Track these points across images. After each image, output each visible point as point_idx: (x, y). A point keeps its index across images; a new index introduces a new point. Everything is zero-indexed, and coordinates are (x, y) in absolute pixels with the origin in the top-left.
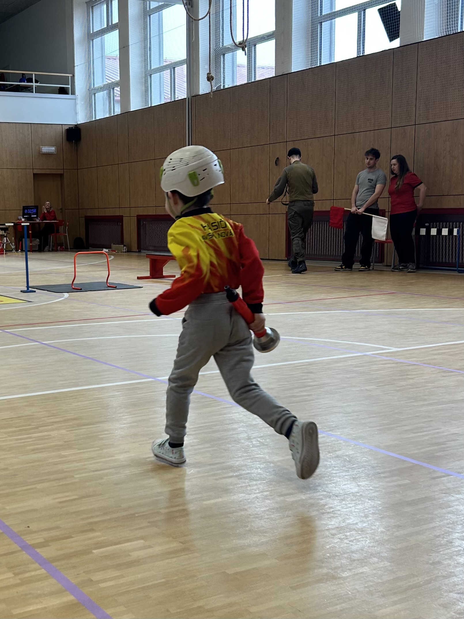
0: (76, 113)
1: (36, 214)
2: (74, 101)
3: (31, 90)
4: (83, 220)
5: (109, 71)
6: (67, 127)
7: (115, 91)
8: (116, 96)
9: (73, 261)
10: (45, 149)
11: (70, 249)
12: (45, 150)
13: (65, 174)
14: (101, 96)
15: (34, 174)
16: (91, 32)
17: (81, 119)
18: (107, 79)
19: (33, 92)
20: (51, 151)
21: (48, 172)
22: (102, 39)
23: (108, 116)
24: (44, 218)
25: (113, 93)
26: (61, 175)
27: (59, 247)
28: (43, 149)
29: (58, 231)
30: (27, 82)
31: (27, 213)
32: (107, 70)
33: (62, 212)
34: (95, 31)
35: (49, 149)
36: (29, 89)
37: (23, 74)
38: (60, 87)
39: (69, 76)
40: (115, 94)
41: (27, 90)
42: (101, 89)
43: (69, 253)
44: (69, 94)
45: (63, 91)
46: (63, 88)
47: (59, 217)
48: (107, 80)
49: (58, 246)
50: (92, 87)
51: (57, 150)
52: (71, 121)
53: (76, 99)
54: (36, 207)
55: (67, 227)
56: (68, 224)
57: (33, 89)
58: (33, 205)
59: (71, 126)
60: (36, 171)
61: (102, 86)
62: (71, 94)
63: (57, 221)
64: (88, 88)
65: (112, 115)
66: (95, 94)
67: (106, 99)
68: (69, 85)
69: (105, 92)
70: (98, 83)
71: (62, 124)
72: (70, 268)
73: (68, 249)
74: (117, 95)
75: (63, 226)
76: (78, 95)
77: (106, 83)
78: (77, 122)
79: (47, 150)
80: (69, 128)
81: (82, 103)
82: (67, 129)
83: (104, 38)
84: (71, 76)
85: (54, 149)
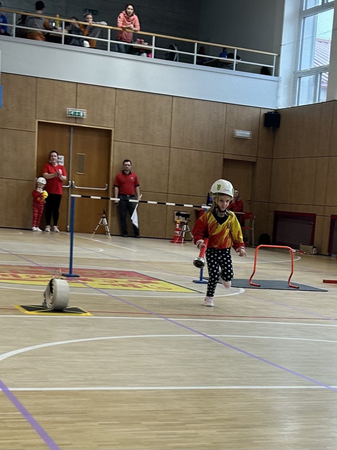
0: (277, 97)
2: (277, 83)
3: (231, 67)
4: (272, 215)
5: (318, 55)
6: (266, 111)
7: (323, 77)
8: (323, 82)
10: (240, 133)
11: (254, 245)
12: (239, 134)
13: (258, 163)
14: (306, 80)
15: (224, 159)
16: (304, 9)
17: (282, 104)
18: (315, 63)
19: (232, 69)
20: (245, 136)
21: (240, 158)
22: (314, 18)
23: (312, 103)
25: (321, 78)
26: (254, 164)
28: (237, 132)
30: (228, 58)
32: (316, 54)
33: (250, 204)
34: (308, 9)
37: (224, 48)
38: (264, 67)
39: (274, 56)
40: (322, 80)
41: (227, 67)
42: (308, 73)
43: (253, 249)
45: (266, 71)
46: (267, 68)
50: (298, 70)
51: (253, 135)
52: (271, 105)
53: (278, 81)
55: (254, 221)
56: (255, 217)
57: (233, 66)
59: (270, 111)
60: (226, 157)
61: (309, 70)
62: (274, 76)
63: (244, 212)
64: (294, 71)
65: (317, 102)
66: (300, 77)
67: (312, 84)
68: (273, 66)
69: (312, 76)
70: (305, 66)
71: (261, 108)
73: (252, 245)
74: (325, 82)
75: (249, 219)
76: (281, 77)
77: (314, 67)
78: (277, 107)
79: (241, 134)
80: (268, 112)
81: (285, 86)
82: (266, 114)
83: (317, 16)
84: (276, 56)
85: (249, 133)
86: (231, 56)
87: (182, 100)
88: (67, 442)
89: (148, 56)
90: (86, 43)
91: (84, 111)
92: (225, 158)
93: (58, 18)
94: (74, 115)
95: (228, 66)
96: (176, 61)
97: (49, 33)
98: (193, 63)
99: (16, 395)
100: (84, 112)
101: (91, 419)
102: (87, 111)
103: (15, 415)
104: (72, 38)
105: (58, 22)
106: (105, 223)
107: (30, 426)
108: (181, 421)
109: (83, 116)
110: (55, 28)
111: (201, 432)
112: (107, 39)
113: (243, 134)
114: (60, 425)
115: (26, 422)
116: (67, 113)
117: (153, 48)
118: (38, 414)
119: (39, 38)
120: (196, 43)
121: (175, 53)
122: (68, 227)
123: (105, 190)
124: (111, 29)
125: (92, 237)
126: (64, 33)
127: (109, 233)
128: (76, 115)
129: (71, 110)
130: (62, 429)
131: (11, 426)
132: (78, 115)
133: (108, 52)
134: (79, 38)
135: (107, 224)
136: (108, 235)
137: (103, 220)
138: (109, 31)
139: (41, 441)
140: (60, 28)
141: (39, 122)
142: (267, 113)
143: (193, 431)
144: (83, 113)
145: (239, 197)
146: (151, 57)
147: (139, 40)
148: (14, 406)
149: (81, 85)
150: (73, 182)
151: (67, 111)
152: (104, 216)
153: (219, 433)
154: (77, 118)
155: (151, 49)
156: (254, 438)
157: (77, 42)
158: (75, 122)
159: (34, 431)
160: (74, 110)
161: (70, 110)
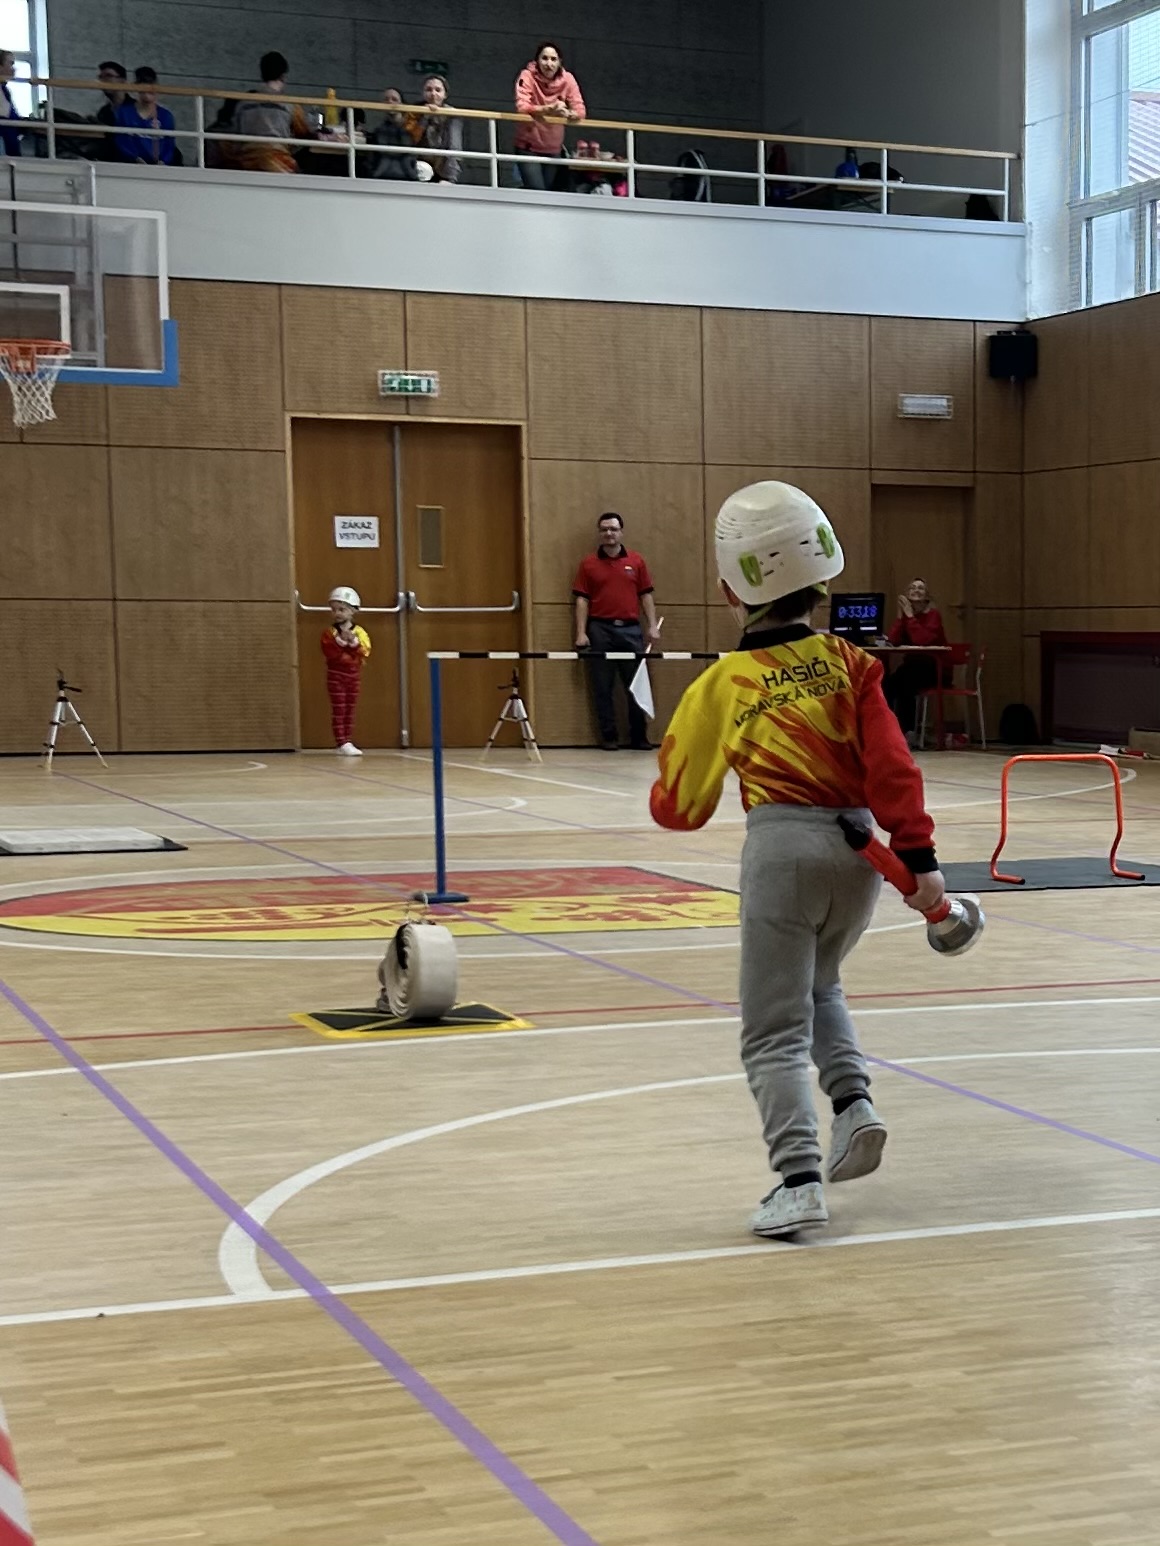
0: (1024, 285)
1: (878, 621)
2: (1018, 241)
3: (874, 205)
4: (1034, 646)
5: (1138, 144)
6: (991, 331)
9: (998, 784)
10: (916, 404)
11: (987, 742)
12: (913, 405)
13: (979, 490)
14: (1109, 227)
15: (874, 487)
16: (1085, 13)
17: (1039, 303)
18: (1132, 169)
19: (879, 211)
20: (934, 411)
21: (922, 480)
22: (1119, 35)
23: (1131, 295)
24: (903, 635)
25: (1154, 217)
26: (966, 493)
27: (951, 735)
28: (907, 401)
29: (948, 682)
30: (862, 177)
31: (847, 617)
32: (1133, 141)
33: (962, 617)
34: (1096, 8)
35: (927, 402)
36: (867, 199)
37: (849, 149)
38: (973, 196)
39: (1003, 159)
40: (1158, 221)
41: (862, 204)
42: (1112, 203)
43: (983, 757)
44: (1002, 220)
45: (981, 209)
46: (984, 197)
47: (954, 632)
48: (1131, 174)
49: (949, 732)
50: (1082, 197)
51: (956, 406)
52: (1006, 312)
53: (1023, 236)
54: (879, 599)
55: (979, 670)
56: (983, 656)
57: (879, 200)
58: (868, 591)
59: (1003, 328)
60: (881, 478)
61: (1116, 193)
62: (1009, 220)
63: (946, 645)
64: (1068, 201)
65: (1148, 291)
66: (1089, 220)
67: (1128, 237)
68: (1003, 189)
69: (1126, 213)
70: (1103, 184)
71: (975, 321)
72: (987, 807)
73: (980, 742)
75: (965, 666)
76: (1030, 224)
77: (1131, 184)
78: (1026, 313)
79: (919, 405)
80: (999, 332)
81: (1046, 249)
82: (992, 338)
83: (1128, 32)
84: (1010, 160)
85: (944, 402)
86: (871, 171)
87: (732, 316)
88: (532, 1444)
89: (615, 193)
90: (425, 169)
91: (433, 376)
92: (874, 482)
93: (332, 101)
94: (400, 390)
95: (863, 201)
96: (704, 199)
97: (306, 148)
98: (756, 202)
99: (354, 1309)
100: (432, 380)
101: (588, 1364)
102: (441, 373)
103: (365, 1371)
104: (378, 155)
105: (333, 113)
106: (519, 711)
107: (415, 1401)
108: (852, 1349)
109: (429, 390)
110: (326, 131)
111: (920, 1380)
112: (488, 150)
113: (925, 405)
114: (504, 1391)
115: (398, 1389)
116: (380, 385)
117: (630, 165)
118: (430, 1362)
119: (276, 164)
120: (762, 140)
121: (698, 177)
122: (405, 732)
123: (513, 612)
124: (498, 121)
125: (483, 759)
126: (354, 142)
127: (534, 744)
128: (407, 390)
129: (392, 377)
130: (510, 1402)
131: (358, 1406)
132: (414, 391)
133: (494, 191)
134: (402, 156)
135: (525, 716)
136: (531, 748)
137: (512, 707)
138: (493, 124)
139: (457, 1447)
140: (339, 130)
141: (294, 420)
142: (996, 334)
143: (894, 1379)
144: (428, 380)
145: (928, 602)
146: (627, 195)
147: (585, 145)
148: (357, 1344)
149: (416, 298)
150: (412, 594)
151: (380, 377)
152: (515, 691)
153: (971, 1379)
154: (411, 398)
155: (626, 170)
156: (1078, 1386)
157: (397, 169)
158: (404, 412)
159: (430, 1416)
160: (399, 374)
161: (387, 377)
